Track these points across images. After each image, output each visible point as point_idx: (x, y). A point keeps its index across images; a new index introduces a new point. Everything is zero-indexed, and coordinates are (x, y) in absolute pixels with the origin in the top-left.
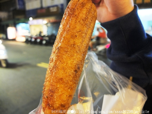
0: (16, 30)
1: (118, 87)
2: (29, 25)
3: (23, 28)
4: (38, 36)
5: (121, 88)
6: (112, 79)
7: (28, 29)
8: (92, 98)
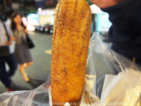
0: (27, 20)
1: (121, 67)
2: (38, 16)
3: (33, 18)
4: (47, 26)
5: (124, 68)
6: (115, 59)
7: (37, 19)
8: (95, 76)
